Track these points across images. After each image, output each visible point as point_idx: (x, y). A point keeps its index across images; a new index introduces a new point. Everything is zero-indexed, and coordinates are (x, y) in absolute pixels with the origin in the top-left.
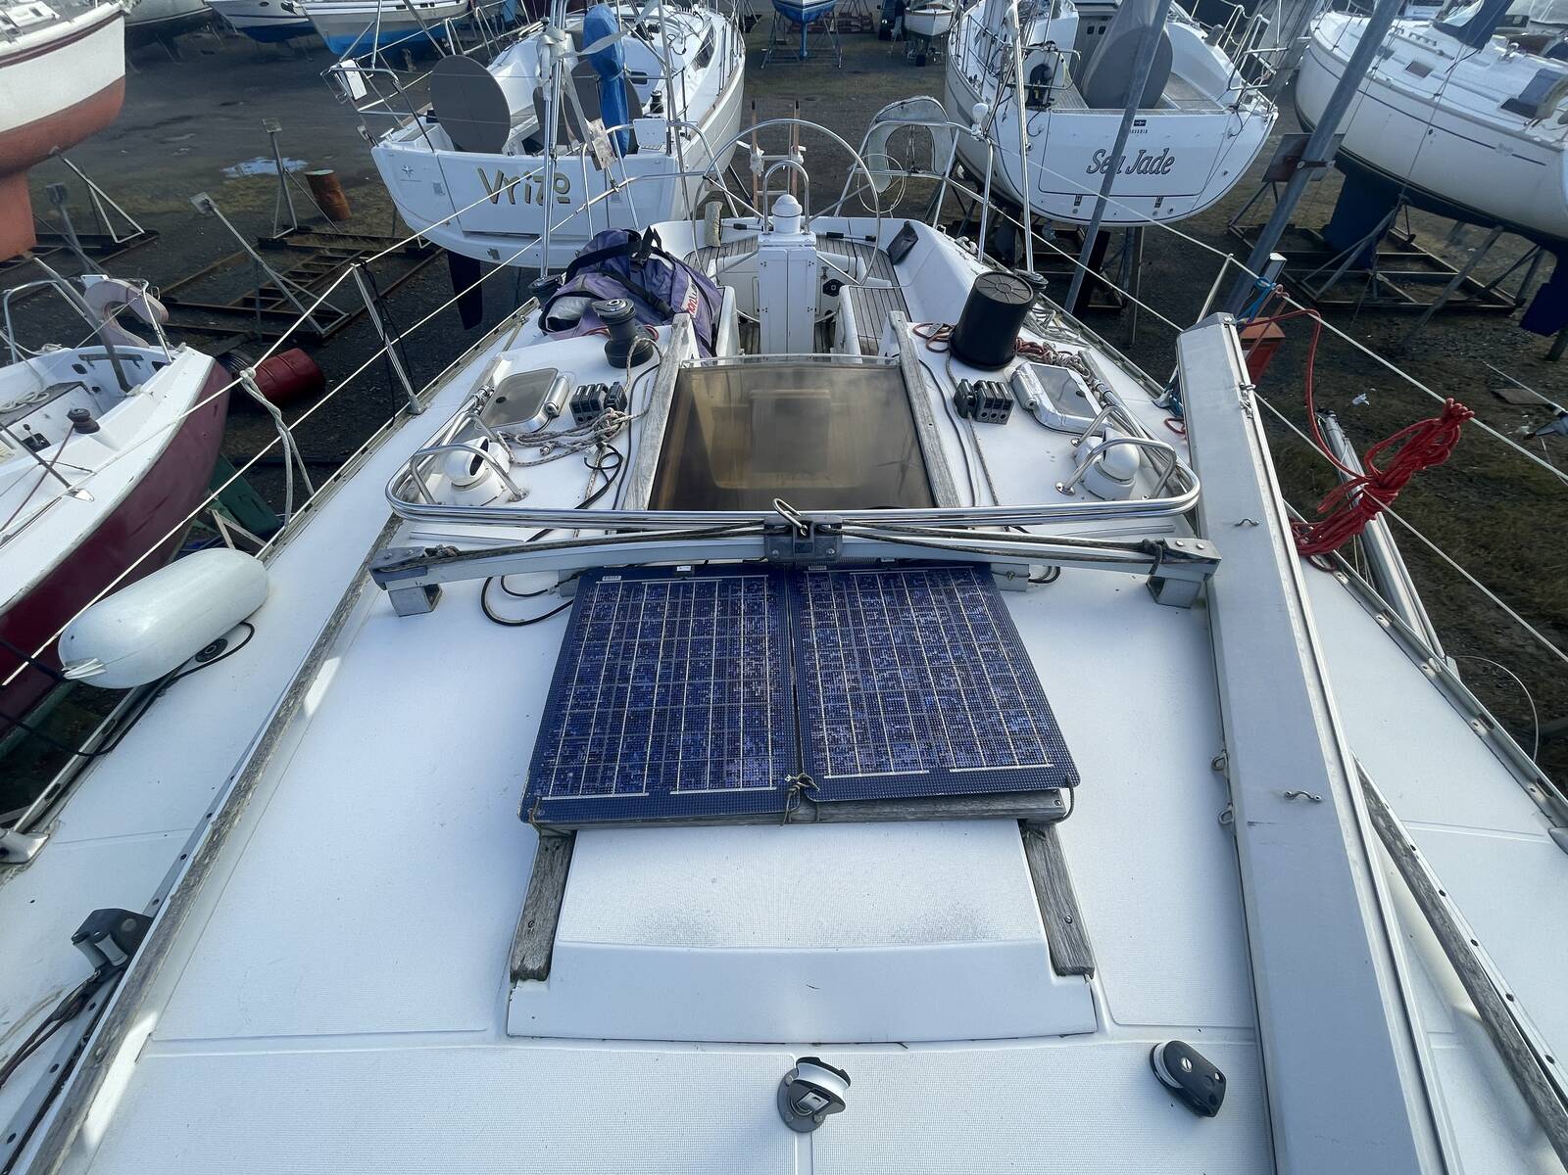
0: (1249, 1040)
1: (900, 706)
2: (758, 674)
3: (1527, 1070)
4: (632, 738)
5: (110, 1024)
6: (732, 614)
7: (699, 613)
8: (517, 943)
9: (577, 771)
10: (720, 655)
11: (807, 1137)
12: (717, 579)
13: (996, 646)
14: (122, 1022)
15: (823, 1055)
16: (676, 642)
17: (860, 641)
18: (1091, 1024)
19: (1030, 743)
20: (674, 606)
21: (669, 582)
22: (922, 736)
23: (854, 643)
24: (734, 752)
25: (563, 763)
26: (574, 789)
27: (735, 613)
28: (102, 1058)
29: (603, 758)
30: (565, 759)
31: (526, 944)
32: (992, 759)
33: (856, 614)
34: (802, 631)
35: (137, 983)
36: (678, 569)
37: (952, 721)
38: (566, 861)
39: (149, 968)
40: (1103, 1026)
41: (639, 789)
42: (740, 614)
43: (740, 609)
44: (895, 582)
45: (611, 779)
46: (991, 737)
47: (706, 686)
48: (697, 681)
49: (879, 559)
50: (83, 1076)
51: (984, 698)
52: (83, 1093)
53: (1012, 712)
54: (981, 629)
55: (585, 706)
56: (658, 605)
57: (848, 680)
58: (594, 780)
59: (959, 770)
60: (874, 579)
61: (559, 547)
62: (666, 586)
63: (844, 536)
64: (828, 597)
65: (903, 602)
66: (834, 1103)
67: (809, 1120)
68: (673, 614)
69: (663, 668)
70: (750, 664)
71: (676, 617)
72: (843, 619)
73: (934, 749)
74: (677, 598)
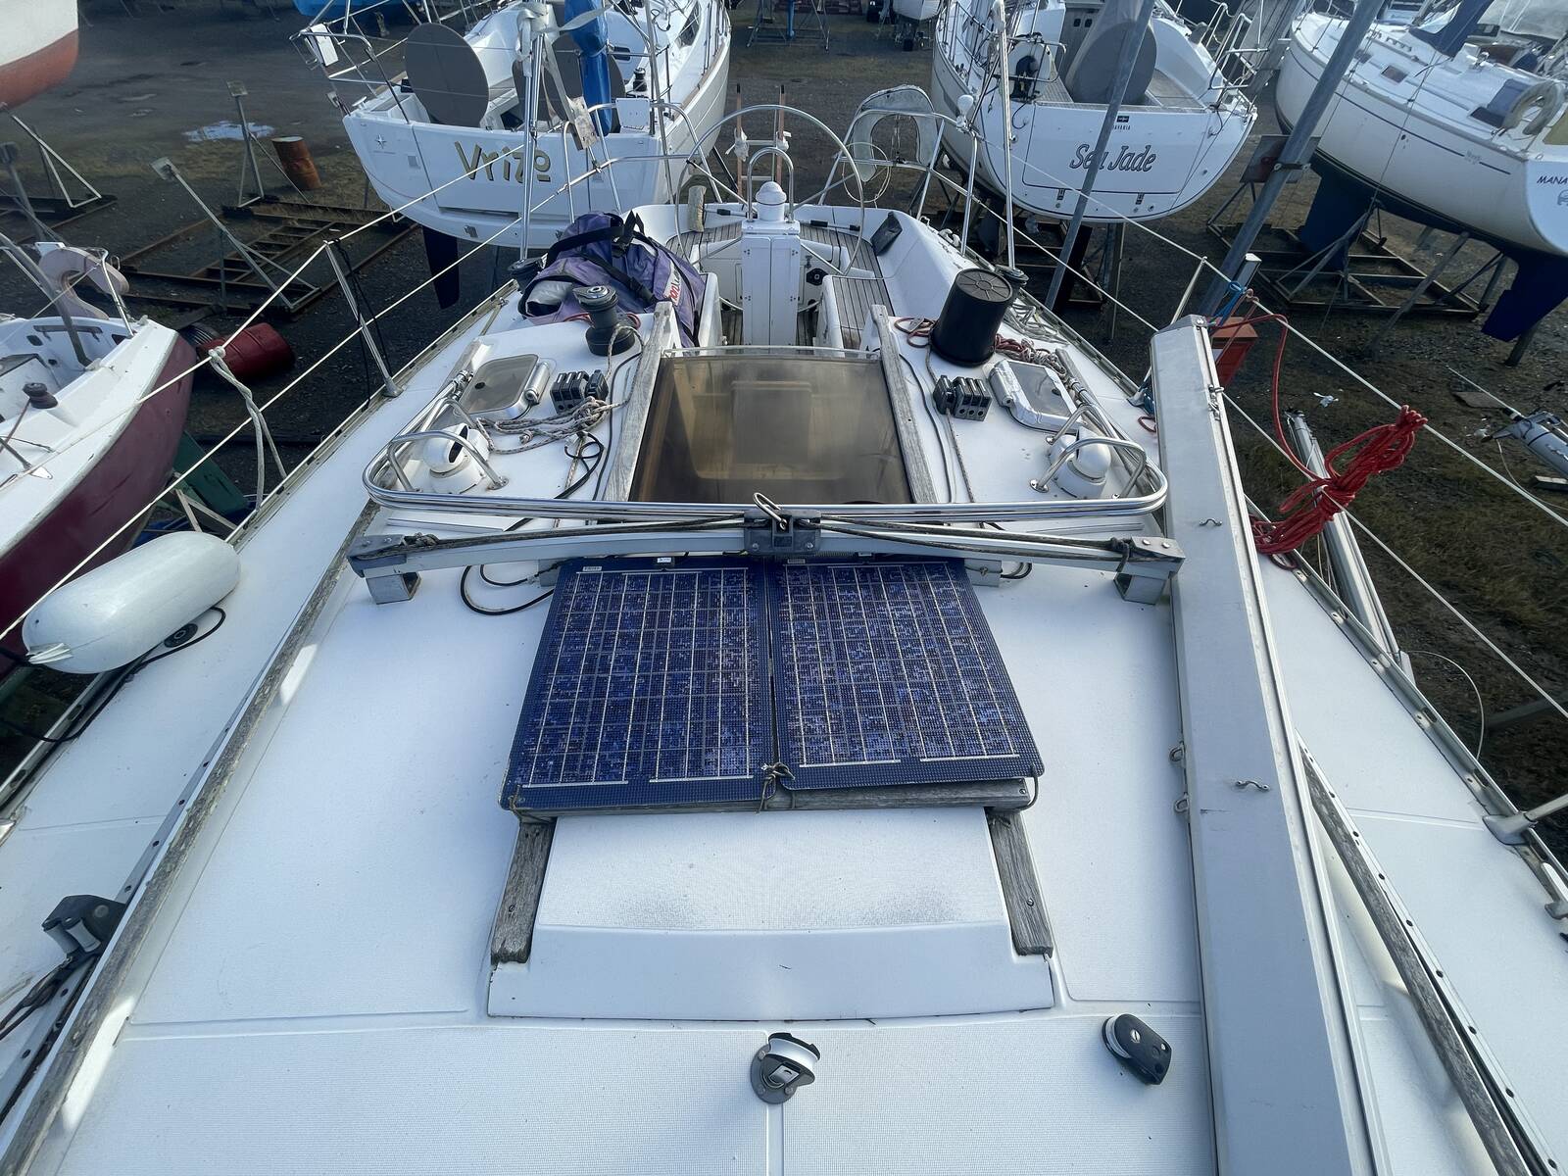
0: (1194, 1013)
1: (874, 698)
2: (736, 664)
3: (1446, 1038)
4: (611, 727)
5: (87, 1008)
6: (711, 606)
7: (678, 605)
8: (497, 927)
9: (558, 760)
10: (699, 646)
11: (778, 1108)
12: (697, 571)
13: (967, 640)
14: (98, 1007)
15: (795, 1031)
16: (656, 633)
17: (837, 634)
18: (1049, 1000)
19: (997, 734)
20: (654, 598)
21: (650, 573)
22: (895, 726)
23: (830, 636)
24: (712, 742)
25: (543, 751)
26: (555, 777)
27: (714, 605)
28: (79, 1043)
29: (583, 747)
30: (545, 748)
31: (506, 928)
32: (961, 749)
33: (832, 607)
34: (780, 623)
35: (114, 969)
36: (659, 561)
37: (924, 712)
38: (546, 847)
39: (126, 953)
40: (1060, 999)
41: (618, 777)
42: (719, 607)
43: (720, 601)
44: (872, 576)
45: (591, 767)
46: (960, 728)
47: (685, 677)
48: (677, 672)
49: (857, 553)
50: (61, 1059)
51: (955, 690)
52: (61, 1075)
53: (981, 704)
54: (954, 624)
55: (566, 696)
56: (638, 596)
57: (824, 672)
58: (574, 768)
59: (929, 760)
60: (851, 572)
61: (539, 537)
62: (646, 577)
63: (822, 531)
64: (806, 591)
65: (878, 596)
66: (804, 1075)
67: (780, 1093)
68: (653, 605)
69: (643, 659)
70: (728, 656)
71: (656, 608)
72: (820, 612)
73: (906, 739)
74: (657, 589)
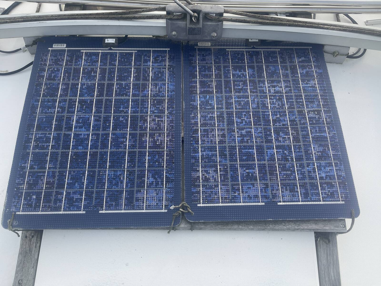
1: (250, 157)
2: (159, 128)
4: (74, 172)
6: (143, 80)
7: (120, 78)
9: (39, 195)
10: (134, 112)
12: (133, 51)
13: (319, 112)
16: (104, 100)
17: (229, 105)
19: (331, 186)
20: (103, 71)
21: (100, 51)
22: (263, 178)
23: (224, 106)
24: (141, 185)
25: (28, 188)
26: (36, 208)
27: (146, 79)
29: (55, 186)
30: (30, 186)
32: (306, 196)
33: (227, 83)
34: (191, 92)
36: (106, 41)
37: (283, 168)
41: (79, 209)
42: (149, 80)
43: (149, 76)
44: (257, 59)
45: (61, 201)
46: (307, 181)
47: (124, 136)
48: (118, 132)
49: (248, 40)
51: (306, 152)
53: (323, 163)
54: (311, 100)
55: (43, 148)
56: (92, 69)
57: (218, 135)
58: (49, 201)
59: (284, 204)
60: (243, 55)
62: (97, 54)
63: (225, 23)
64: (210, 69)
65: (260, 75)
68: (103, 78)
69: (95, 120)
70: (154, 120)
71: (105, 80)
72: (219, 87)
73: (270, 188)
74: (105, 64)
